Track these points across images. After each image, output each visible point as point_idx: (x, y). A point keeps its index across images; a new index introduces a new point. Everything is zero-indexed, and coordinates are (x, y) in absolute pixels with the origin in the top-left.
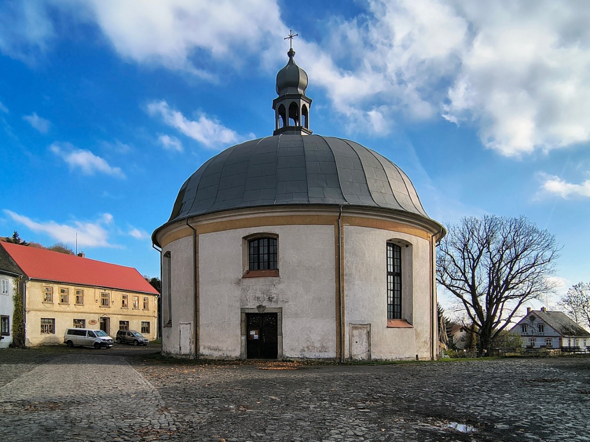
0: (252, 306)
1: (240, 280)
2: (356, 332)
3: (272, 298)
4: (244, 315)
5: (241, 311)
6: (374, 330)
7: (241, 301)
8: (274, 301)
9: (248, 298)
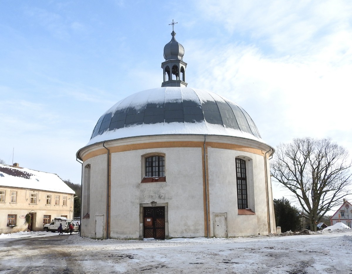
0: (148, 202)
1: (139, 184)
2: (217, 219)
3: (161, 196)
4: (142, 209)
5: (140, 206)
6: (229, 217)
7: (140, 199)
8: (163, 199)
9: (145, 196)
